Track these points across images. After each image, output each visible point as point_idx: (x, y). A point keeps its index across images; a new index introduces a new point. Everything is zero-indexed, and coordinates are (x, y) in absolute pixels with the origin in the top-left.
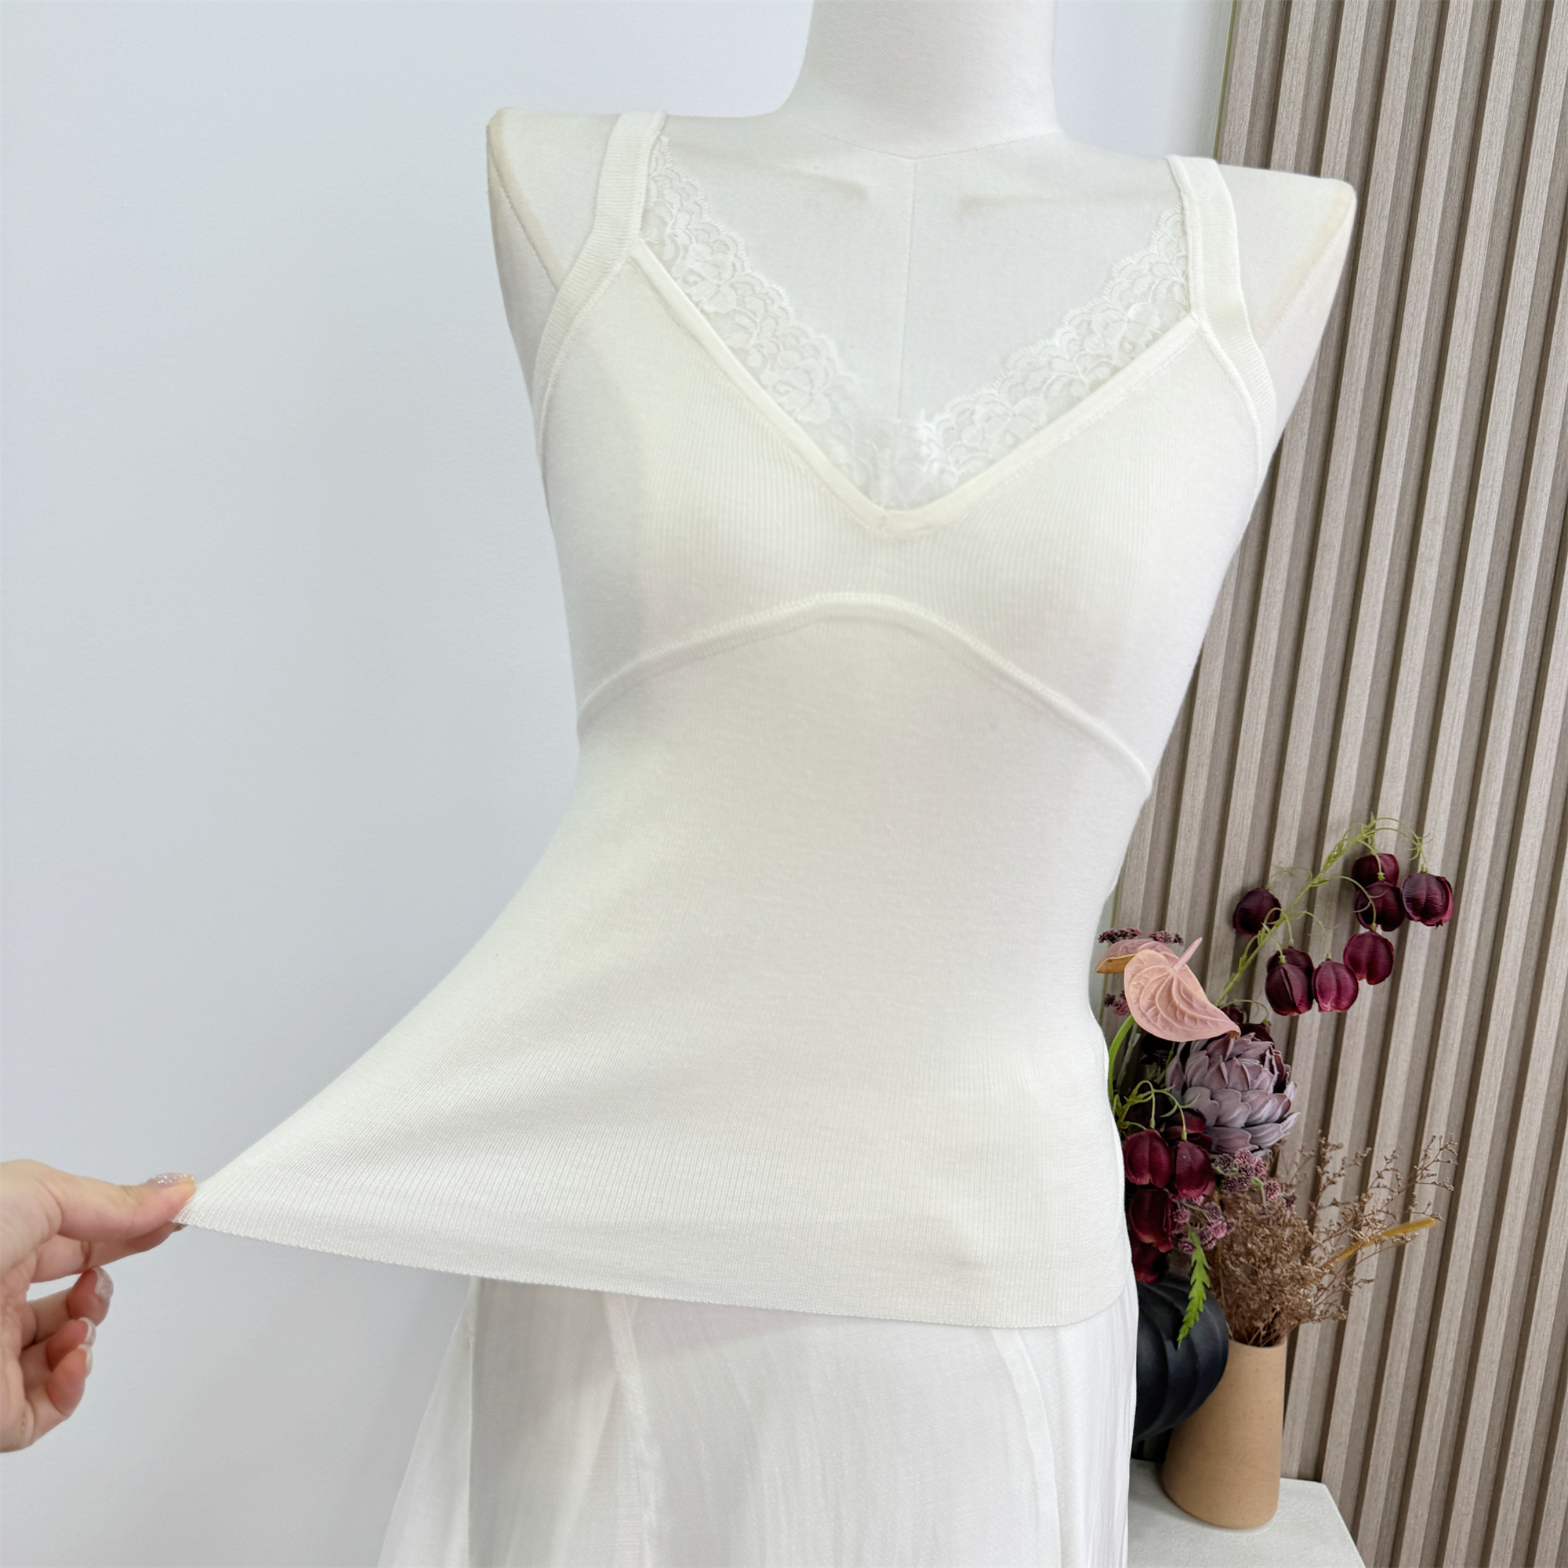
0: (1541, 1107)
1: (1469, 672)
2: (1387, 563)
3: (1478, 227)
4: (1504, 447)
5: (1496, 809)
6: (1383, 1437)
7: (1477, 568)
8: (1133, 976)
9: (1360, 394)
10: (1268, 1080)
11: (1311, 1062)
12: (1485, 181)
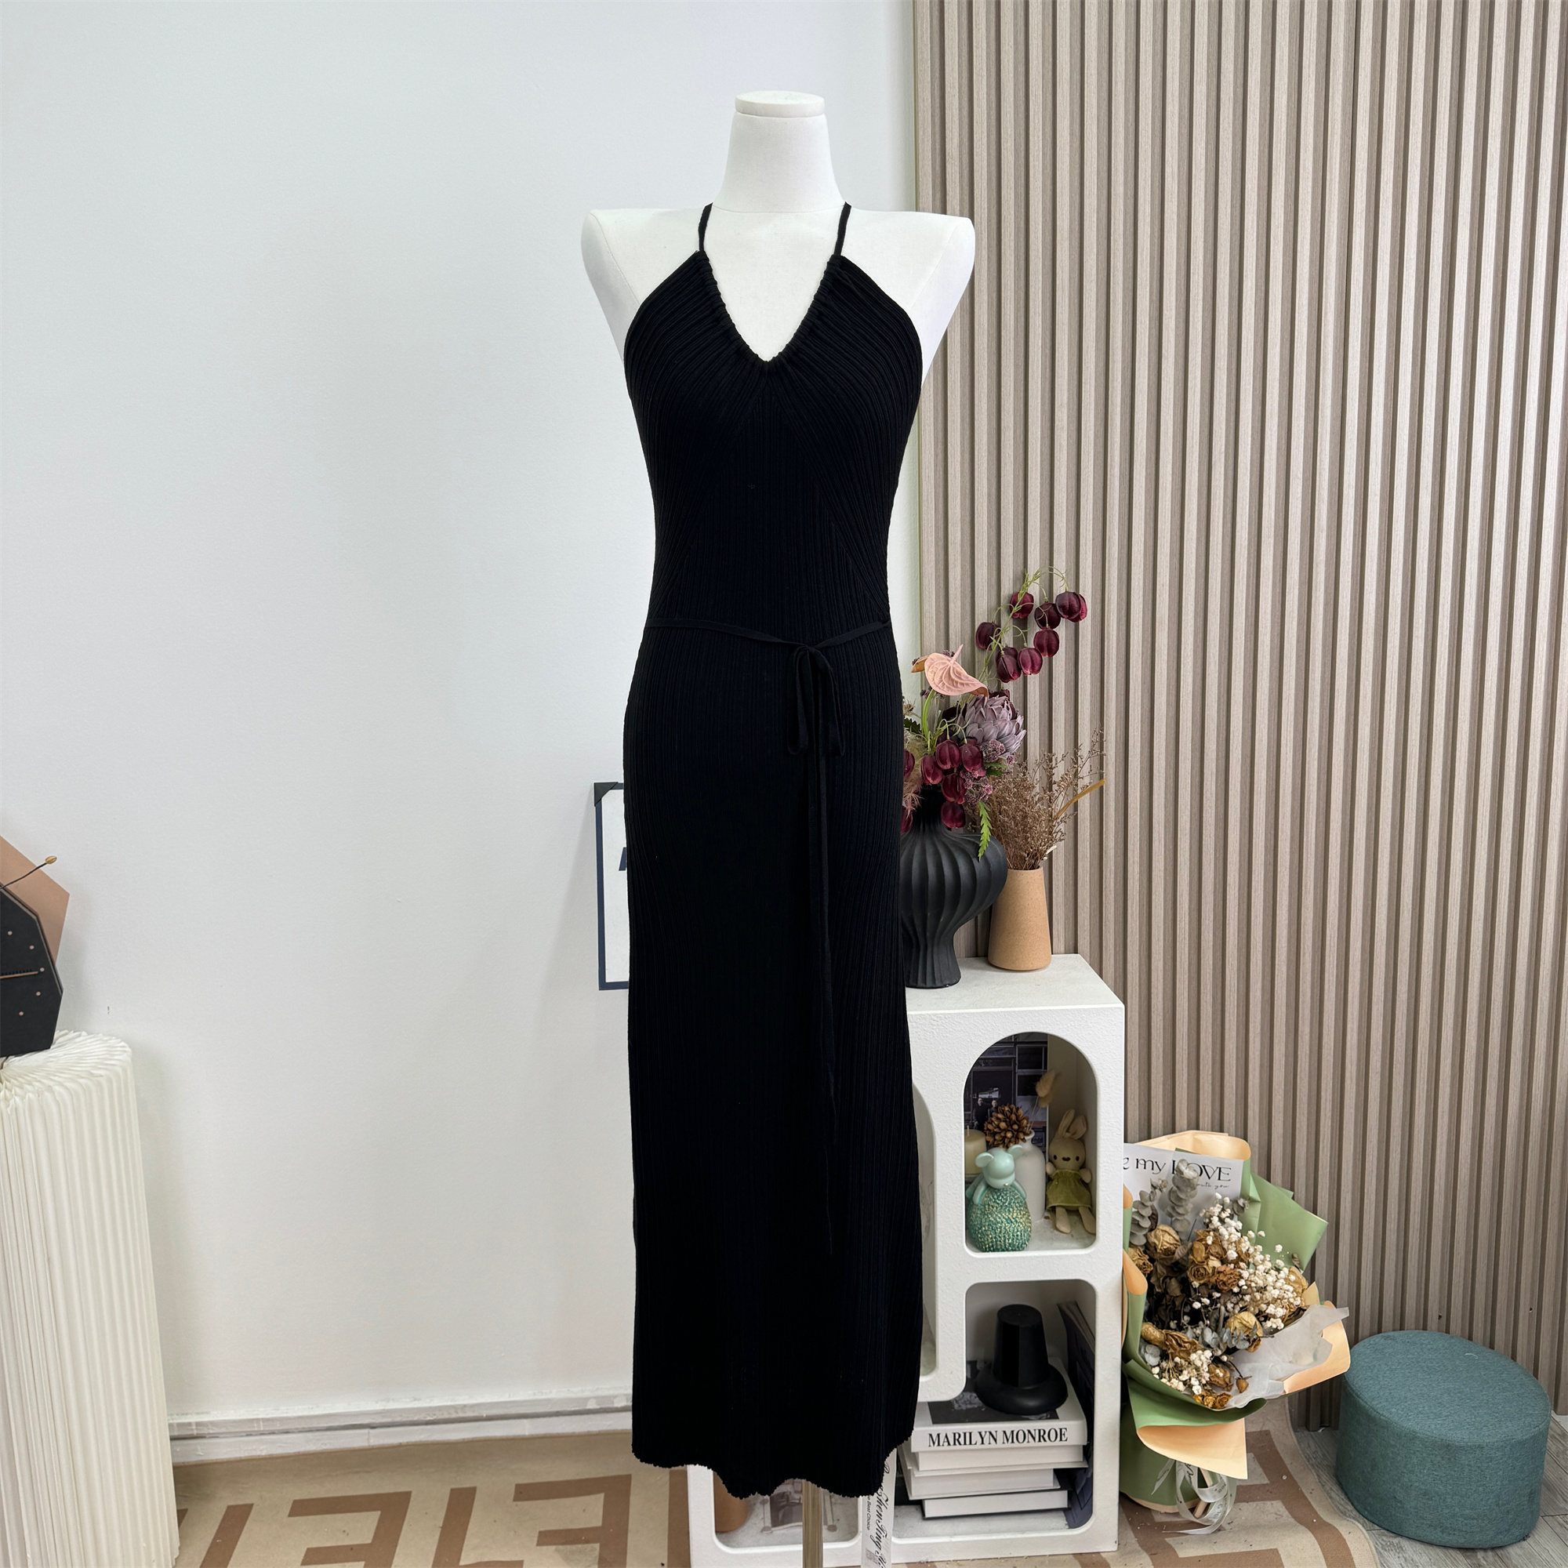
0: (1165, 723)
1: (1092, 487)
2: (1039, 433)
3: (1062, 240)
4: (1093, 360)
5: (1116, 562)
6: (1108, 923)
7: (1088, 429)
8: (929, 667)
9: (1012, 341)
10: (1006, 714)
11: (1038, 716)
12: (1062, 215)
